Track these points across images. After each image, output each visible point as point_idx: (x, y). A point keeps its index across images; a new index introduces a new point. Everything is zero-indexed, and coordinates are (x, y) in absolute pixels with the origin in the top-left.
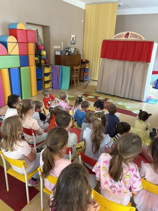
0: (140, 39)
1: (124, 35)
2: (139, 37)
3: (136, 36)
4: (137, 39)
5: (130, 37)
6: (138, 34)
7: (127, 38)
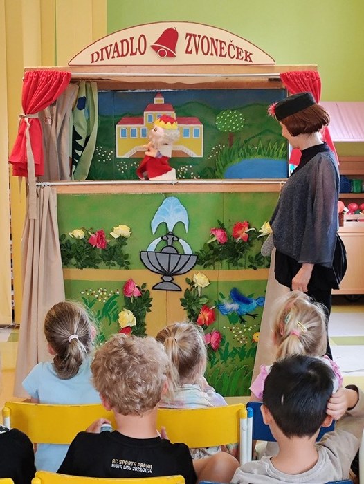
0: (243, 62)
2: (233, 52)
3: (217, 47)
4: (227, 60)
5: (187, 52)
6: (226, 37)
7: (171, 55)
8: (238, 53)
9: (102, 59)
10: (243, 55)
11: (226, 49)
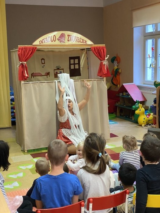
0: (84, 44)
1: (57, 38)
2: (81, 41)
3: (77, 39)
4: (80, 43)
5: (68, 41)
7: (63, 42)
8: (83, 41)
9: (43, 43)
10: (84, 41)
11: (79, 40)
